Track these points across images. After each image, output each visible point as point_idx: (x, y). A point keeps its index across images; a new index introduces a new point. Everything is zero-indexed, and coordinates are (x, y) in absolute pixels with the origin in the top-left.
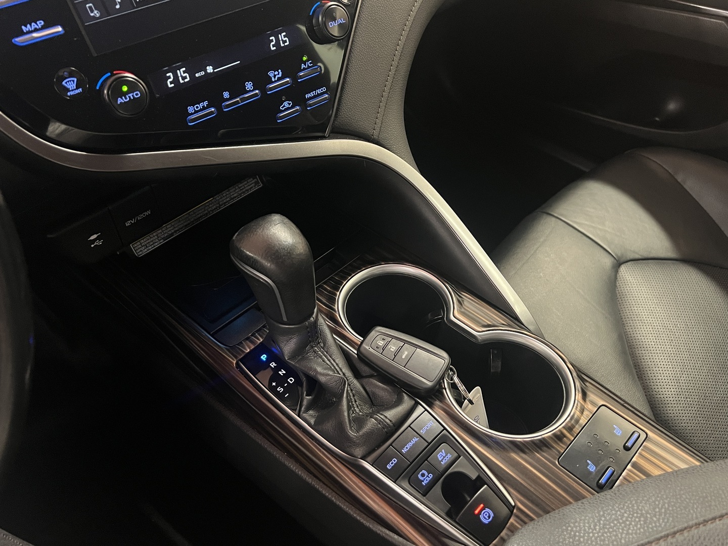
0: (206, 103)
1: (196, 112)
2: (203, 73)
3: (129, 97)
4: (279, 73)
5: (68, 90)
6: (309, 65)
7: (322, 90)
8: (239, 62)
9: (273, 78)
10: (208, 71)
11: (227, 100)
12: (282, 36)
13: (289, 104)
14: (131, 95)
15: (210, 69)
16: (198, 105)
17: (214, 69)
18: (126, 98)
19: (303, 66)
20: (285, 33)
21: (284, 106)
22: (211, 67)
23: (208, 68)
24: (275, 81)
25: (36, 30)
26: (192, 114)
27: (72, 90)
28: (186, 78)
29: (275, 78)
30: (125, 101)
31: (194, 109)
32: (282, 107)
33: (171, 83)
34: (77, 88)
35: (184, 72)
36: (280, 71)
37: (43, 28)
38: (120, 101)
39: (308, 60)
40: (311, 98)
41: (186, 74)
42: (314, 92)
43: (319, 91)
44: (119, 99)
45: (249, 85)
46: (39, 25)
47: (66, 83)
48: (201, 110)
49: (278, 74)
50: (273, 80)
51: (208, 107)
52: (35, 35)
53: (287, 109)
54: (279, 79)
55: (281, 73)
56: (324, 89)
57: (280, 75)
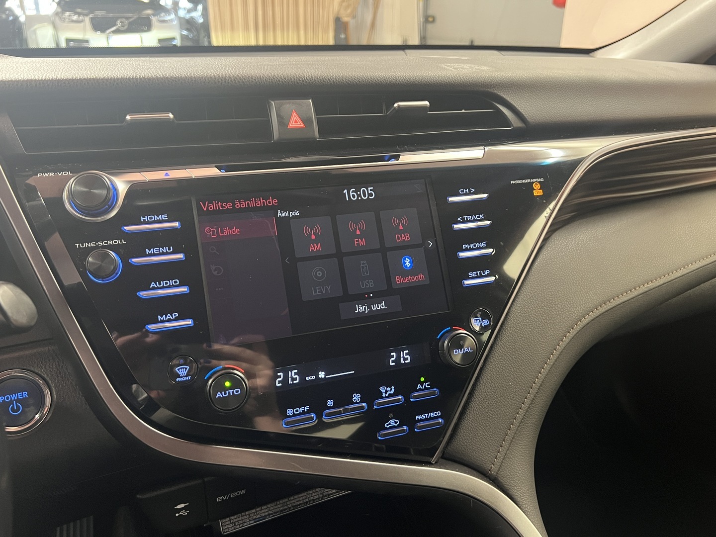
0: (307, 408)
1: (294, 415)
2: (313, 377)
3: (229, 393)
4: (391, 389)
5: (179, 376)
6: (427, 387)
7: (436, 414)
8: (353, 372)
9: (384, 394)
10: (320, 376)
11: (330, 408)
12: (405, 354)
13: (396, 423)
14: (231, 391)
15: (322, 375)
16: (299, 409)
17: (326, 375)
18: (225, 394)
19: (419, 386)
20: (407, 351)
21: (390, 424)
22: (323, 373)
23: (320, 373)
24: (386, 397)
25: (169, 320)
26: (290, 416)
27: (182, 377)
28: (296, 379)
29: (386, 394)
30: (224, 395)
31: (293, 412)
32: (388, 425)
33: (279, 382)
34: (186, 376)
35: (295, 374)
36: (393, 387)
37: (177, 319)
38: (219, 395)
39: (425, 382)
40: (421, 420)
41: (297, 376)
42: (426, 415)
43: (432, 415)
44: (219, 393)
45: (357, 397)
46: (174, 316)
47: (179, 370)
48: (300, 414)
49: (391, 391)
50: (384, 395)
51: (309, 412)
52: (167, 324)
53: (393, 427)
54: (390, 396)
55: (393, 390)
56: (439, 413)
57: (392, 392)
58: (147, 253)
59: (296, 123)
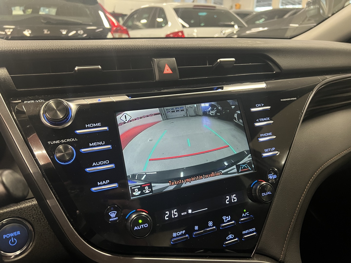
0: (184, 232)
1: (177, 236)
2: (186, 213)
3: (142, 227)
4: (229, 217)
6: (247, 215)
7: (253, 230)
8: (207, 209)
9: (225, 220)
11: (197, 231)
12: (233, 196)
13: (232, 236)
14: (142, 225)
15: (190, 211)
16: (179, 232)
18: (139, 227)
19: (243, 215)
20: (235, 195)
21: (229, 237)
22: (191, 210)
24: (226, 223)
25: (104, 185)
26: (175, 237)
27: (113, 218)
28: (176, 215)
29: (226, 220)
31: (177, 235)
32: (228, 238)
33: (167, 217)
34: (115, 217)
36: (229, 216)
37: (108, 184)
38: (136, 228)
39: (246, 212)
41: (176, 213)
42: (248, 230)
43: (251, 230)
44: (136, 227)
45: (210, 223)
46: (107, 182)
47: (111, 214)
48: (180, 236)
49: (228, 218)
51: (185, 234)
52: (103, 187)
53: (231, 239)
56: (254, 229)
57: (229, 219)
58: (90, 146)
59: (167, 70)
